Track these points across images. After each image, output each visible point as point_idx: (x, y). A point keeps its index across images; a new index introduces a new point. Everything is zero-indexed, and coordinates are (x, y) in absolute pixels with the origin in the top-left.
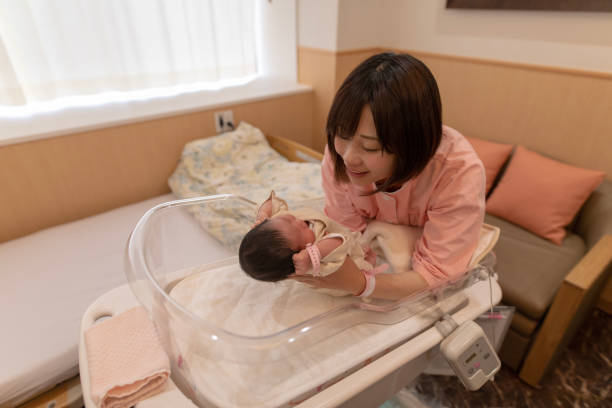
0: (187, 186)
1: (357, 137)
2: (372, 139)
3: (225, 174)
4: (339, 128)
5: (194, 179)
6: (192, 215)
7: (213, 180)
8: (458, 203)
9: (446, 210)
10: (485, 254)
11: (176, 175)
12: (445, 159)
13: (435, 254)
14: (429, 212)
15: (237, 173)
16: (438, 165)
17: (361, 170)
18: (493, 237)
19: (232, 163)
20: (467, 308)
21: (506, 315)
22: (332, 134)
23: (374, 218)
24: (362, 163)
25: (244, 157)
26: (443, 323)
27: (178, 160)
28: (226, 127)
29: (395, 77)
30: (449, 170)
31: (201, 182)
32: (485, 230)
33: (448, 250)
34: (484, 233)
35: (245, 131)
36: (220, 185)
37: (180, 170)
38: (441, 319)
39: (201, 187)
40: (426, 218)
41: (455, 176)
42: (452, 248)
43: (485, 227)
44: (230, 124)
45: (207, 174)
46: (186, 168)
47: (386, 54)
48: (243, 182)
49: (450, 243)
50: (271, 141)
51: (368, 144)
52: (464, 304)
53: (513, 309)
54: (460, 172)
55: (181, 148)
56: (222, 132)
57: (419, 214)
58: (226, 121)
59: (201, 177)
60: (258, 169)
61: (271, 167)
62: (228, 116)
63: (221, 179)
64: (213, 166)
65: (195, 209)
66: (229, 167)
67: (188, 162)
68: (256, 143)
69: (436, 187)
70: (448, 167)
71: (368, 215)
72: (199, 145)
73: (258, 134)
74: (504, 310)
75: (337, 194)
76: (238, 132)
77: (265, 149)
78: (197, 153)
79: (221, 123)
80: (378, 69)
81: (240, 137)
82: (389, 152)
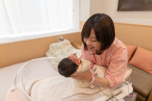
0: (50, 54)
1: (90, 37)
2: (94, 38)
3: (60, 52)
4: (85, 35)
5: (52, 53)
6: (50, 62)
7: (56, 53)
8: (119, 59)
9: (116, 61)
10: (127, 77)
11: (47, 52)
12: (116, 46)
13: (112, 74)
14: (110, 62)
15: (63, 52)
16: (113, 47)
17: (92, 47)
18: (130, 72)
19: (62, 49)
20: (122, 93)
21: (135, 95)
22: (83, 37)
23: (95, 64)
24: (92, 45)
25: (65, 48)
26: (113, 98)
27: (49, 48)
28: (61, 40)
29: (100, 20)
30: (117, 49)
31: (53, 54)
32: (127, 69)
33: (116, 73)
34: (127, 70)
35: (66, 41)
36: (58, 54)
37: (49, 51)
38: (113, 97)
39: (53, 55)
40: (109, 63)
41: (119, 51)
42: (117, 73)
43: (127, 68)
44: (62, 40)
45: (55, 52)
46: (50, 50)
47: (98, 14)
48: (64, 54)
49: (117, 71)
50: (72, 44)
51: (93, 39)
52: (121, 92)
53: (137, 93)
54: (120, 50)
55: (49, 45)
56: (60, 41)
57: (107, 62)
58: (61, 39)
59: (54, 53)
60: (68, 51)
61: (71, 50)
62: (62, 38)
63: (58, 53)
64: (57, 50)
65: (51, 61)
66: (61, 50)
67: (51, 48)
68: (68, 44)
69: (113, 54)
70: (116, 48)
71: (94, 62)
72: (54, 44)
73: (69, 42)
74: (134, 94)
75: (85, 56)
76: (64, 41)
77: (70, 46)
78: (53, 46)
79: (60, 39)
80: (95, 18)
81: (64, 43)
82: (100, 42)
